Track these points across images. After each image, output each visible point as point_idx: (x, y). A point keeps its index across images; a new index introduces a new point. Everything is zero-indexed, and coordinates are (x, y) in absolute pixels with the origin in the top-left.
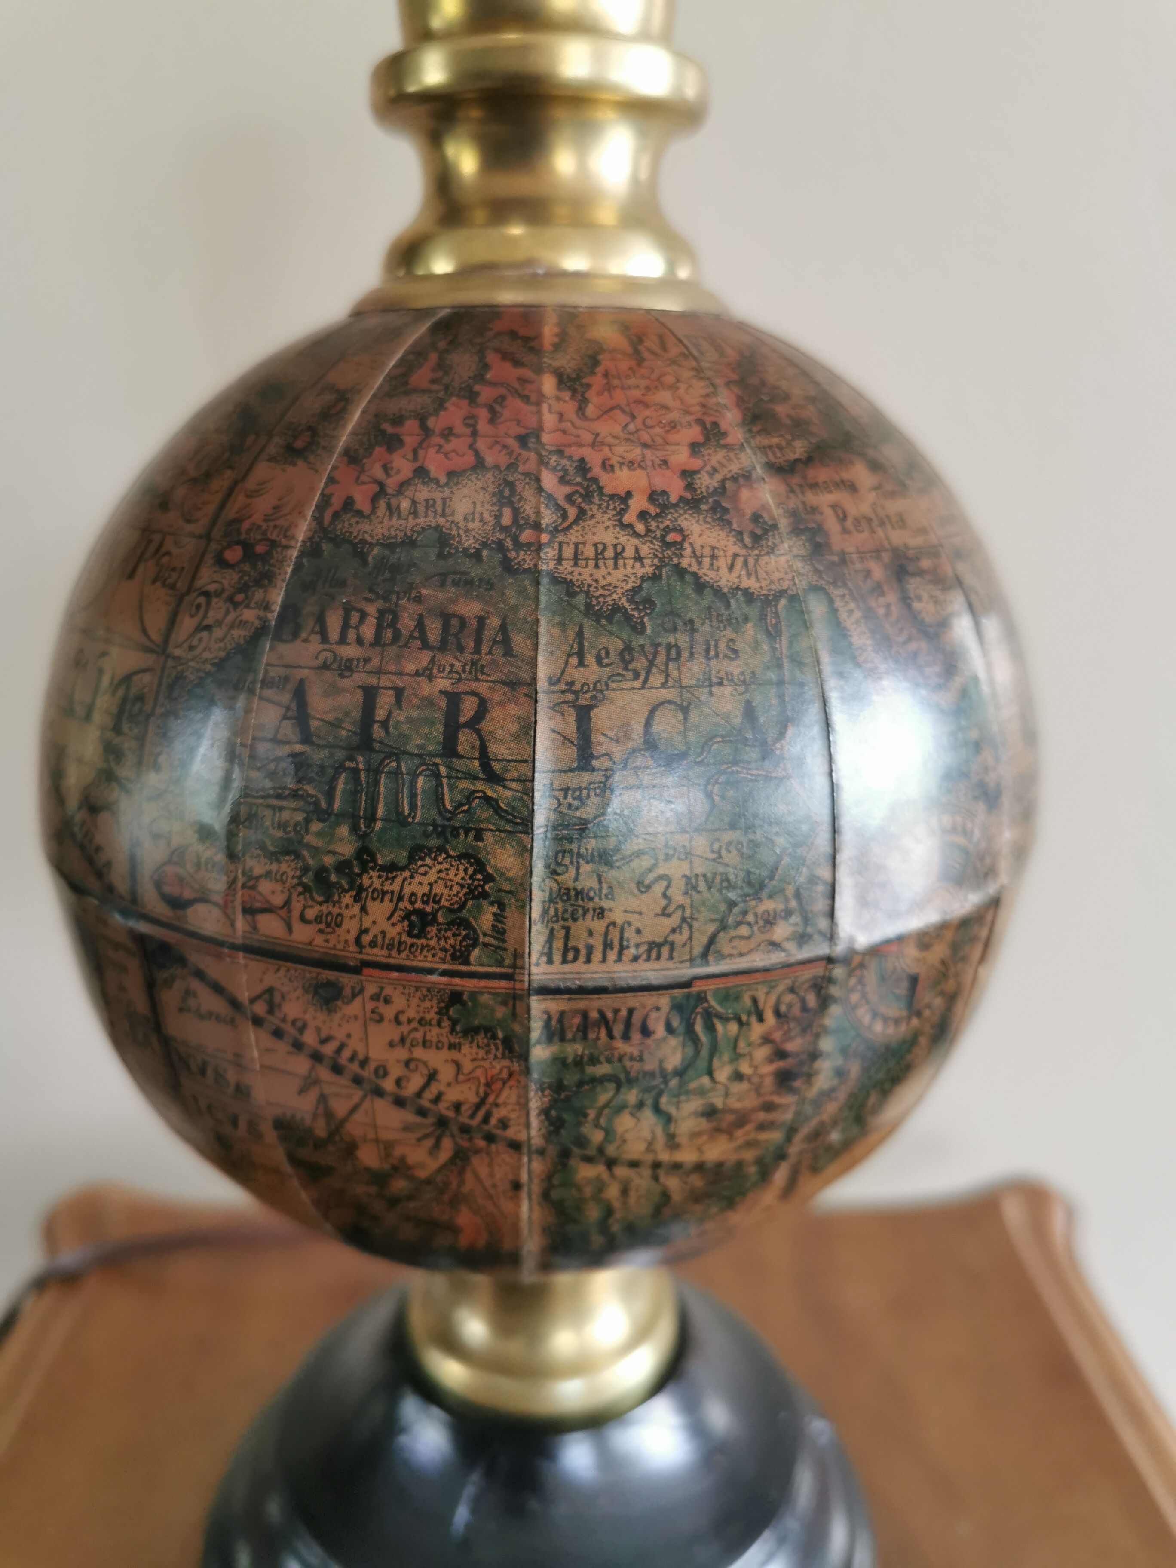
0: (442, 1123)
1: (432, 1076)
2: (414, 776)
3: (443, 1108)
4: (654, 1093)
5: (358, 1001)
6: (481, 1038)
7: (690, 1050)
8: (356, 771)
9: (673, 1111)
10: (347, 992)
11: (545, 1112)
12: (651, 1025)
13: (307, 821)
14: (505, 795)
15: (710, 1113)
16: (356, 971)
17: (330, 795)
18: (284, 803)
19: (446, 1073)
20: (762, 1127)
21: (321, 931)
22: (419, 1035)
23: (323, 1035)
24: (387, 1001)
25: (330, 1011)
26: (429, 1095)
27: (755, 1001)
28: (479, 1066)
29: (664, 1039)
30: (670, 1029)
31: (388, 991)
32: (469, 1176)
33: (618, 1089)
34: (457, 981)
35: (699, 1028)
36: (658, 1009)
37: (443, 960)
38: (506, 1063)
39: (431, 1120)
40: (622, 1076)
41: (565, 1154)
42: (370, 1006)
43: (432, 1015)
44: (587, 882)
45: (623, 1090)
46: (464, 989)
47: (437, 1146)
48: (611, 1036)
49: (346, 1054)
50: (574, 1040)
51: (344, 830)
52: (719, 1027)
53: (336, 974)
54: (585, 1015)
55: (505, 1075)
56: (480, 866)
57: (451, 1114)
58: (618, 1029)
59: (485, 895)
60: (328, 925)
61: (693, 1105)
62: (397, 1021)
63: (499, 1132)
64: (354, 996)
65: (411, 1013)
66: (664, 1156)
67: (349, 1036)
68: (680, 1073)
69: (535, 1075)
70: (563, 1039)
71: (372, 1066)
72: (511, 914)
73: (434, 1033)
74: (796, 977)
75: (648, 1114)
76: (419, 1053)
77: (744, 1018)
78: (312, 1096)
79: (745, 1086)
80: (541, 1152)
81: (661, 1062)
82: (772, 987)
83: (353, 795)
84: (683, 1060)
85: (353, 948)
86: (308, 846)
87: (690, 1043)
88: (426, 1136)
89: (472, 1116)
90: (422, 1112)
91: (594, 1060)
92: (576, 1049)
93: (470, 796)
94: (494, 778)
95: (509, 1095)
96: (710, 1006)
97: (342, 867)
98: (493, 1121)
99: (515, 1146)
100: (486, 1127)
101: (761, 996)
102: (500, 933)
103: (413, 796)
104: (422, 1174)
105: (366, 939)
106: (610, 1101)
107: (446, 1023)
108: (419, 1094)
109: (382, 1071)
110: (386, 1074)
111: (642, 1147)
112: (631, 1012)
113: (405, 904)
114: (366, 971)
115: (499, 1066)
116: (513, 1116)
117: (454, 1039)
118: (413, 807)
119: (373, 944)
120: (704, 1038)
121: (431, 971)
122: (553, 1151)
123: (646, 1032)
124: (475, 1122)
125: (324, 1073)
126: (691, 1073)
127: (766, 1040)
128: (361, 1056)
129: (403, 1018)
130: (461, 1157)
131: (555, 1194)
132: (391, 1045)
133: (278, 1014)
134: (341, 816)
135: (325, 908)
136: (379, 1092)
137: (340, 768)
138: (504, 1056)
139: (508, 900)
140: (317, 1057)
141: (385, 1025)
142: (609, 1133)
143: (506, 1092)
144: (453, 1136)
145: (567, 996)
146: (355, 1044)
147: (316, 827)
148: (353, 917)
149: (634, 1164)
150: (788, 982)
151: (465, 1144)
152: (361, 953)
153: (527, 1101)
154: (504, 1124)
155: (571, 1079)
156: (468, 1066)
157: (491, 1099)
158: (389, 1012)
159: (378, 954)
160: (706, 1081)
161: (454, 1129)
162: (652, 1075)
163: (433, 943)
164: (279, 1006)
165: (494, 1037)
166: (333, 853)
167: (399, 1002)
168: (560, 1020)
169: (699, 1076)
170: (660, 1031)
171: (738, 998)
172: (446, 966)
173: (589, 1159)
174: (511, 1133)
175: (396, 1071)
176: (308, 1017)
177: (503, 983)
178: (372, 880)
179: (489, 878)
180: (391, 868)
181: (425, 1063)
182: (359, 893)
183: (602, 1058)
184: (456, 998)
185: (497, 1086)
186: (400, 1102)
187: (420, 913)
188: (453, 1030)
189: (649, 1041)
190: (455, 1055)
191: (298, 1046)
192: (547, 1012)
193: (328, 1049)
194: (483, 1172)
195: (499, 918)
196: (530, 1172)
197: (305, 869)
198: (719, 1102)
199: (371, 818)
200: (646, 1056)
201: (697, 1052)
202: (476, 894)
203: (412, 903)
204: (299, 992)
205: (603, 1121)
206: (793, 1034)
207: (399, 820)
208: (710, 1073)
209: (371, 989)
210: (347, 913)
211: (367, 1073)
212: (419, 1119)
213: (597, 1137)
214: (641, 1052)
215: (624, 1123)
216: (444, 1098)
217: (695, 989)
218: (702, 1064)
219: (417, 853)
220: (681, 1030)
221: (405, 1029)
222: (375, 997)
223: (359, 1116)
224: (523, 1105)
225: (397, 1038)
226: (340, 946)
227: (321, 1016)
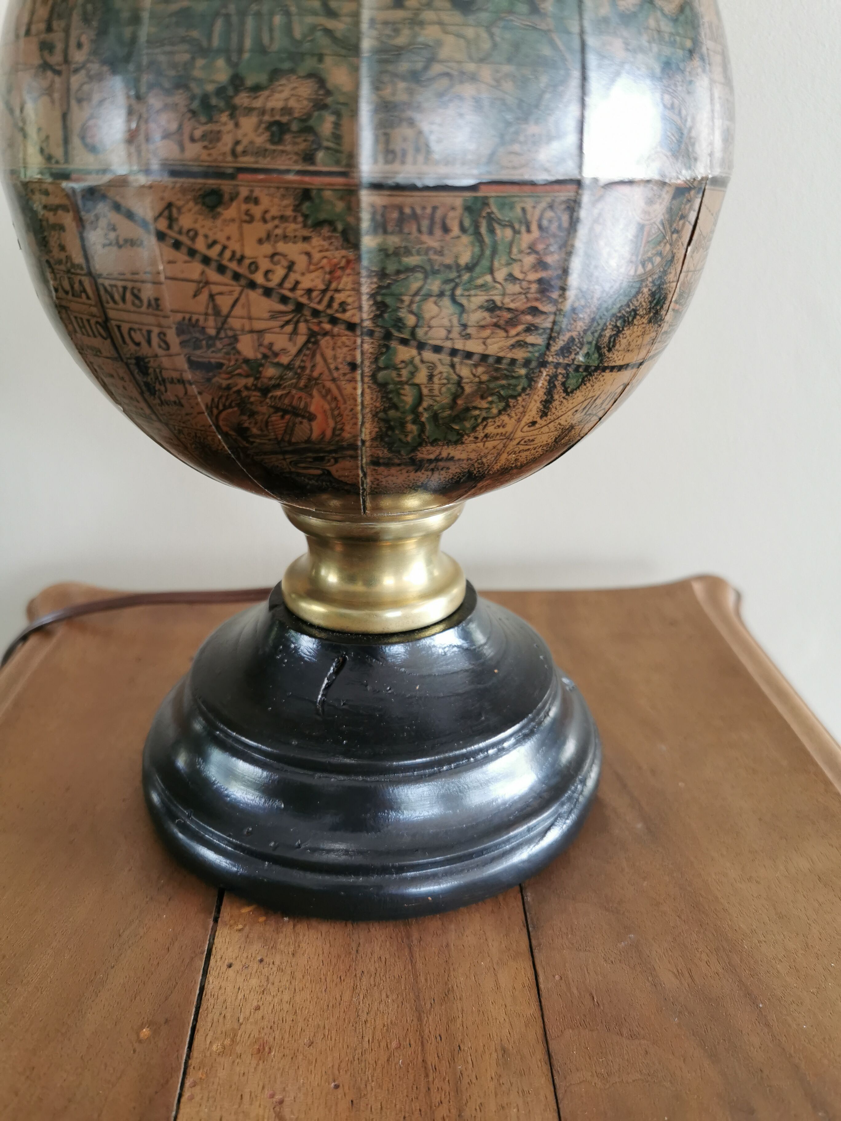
0: (299, 307)
1: (291, 267)
2: (272, 14)
3: (299, 295)
4: (452, 285)
5: (234, 204)
6: (325, 231)
7: (477, 250)
8: (227, 16)
9: (464, 301)
10: (226, 197)
11: (373, 296)
12: (448, 222)
13: (193, 59)
14: (339, 26)
15: (492, 307)
16: (232, 177)
17: (209, 37)
18: (176, 48)
19: (301, 262)
20: (530, 329)
21: (205, 147)
22: (279, 231)
23: (210, 241)
24: (256, 201)
25: (215, 217)
26: (288, 284)
27: (524, 210)
28: (325, 257)
29: (458, 237)
30: (463, 229)
31: (257, 192)
32: (318, 358)
33: (426, 278)
34: (307, 179)
35: (483, 230)
36: (453, 208)
37: (296, 162)
38: (344, 252)
39: (290, 307)
40: (428, 268)
41: (388, 336)
42: (244, 207)
43: (289, 212)
44: (402, 97)
45: (429, 281)
46: (313, 187)
47: (295, 332)
48: (420, 231)
49: (228, 254)
50: (392, 233)
51: (221, 63)
52: (499, 231)
53: (219, 182)
54: (400, 208)
55: (343, 263)
56: (321, 82)
57: (304, 300)
58: (425, 224)
59: (325, 107)
60: (211, 142)
61: (479, 299)
62: (265, 221)
63: (338, 315)
64: (232, 199)
65: (274, 211)
66: (459, 345)
67: (229, 238)
68: (470, 268)
69: (365, 263)
70: (385, 232)
71: (247, 262)
72: (345, 121)
73: (292, 228)
74: (555, 197)
75: (446, 302)
76: (281, 247)
77: (517, 226)
78: (204, 297)
79: (516, 288)
80: (371, 333)
81: (457, 257)
82: (537, 203)
83: (226, 35)
84: (473, 257)
85: (230, 158)
86: (195, 79)
87: (477, 244)
88: (287, 323)
89: (320, 302)
90: (284, 300)
91: (408, 252)
92: (394, 241)
93: (313, 29)
94: (331, 13)
95: (346, 281)
96: (492, 213)
97: (220, 91)
98: (336, 305)
99: (351, 327)
100: (329, 311)
101: (529, 207)
102: (337, 137)
103: (271, 30)
104: (285, 360)
105: (240, 149)
106: (420, 289)
107: (300, 219)
108: (281, 285)
109: (254, 266)
110: (257, 268)
111: (443, 333)
112: (435, 208)
113: (267, 118)
114: (241, 176)
115: (338, 255)
116: (350, 300)
117: (306, 233)
118: (272, 38)
119: (244, 153)
120: (487, 239)
121: (288, 171)
122: (379, 332)
123: (446, 230)
124: (320, 307)
125: (213, 275)
126: (478, 269)
127: (532, 249)
128: (238, 255)
129: (268, 216)
130: (313, 338)
131: (381, 375)
132: (260, 241)
133: (176, 228)
134: (219, 51)
135: (208, 127)
136: (252, 285)
137: (217, 14)
138: (343, 248)
139: (344, 110)
140: (206, 260)
141: (255, 224)
142: (418, 316)
143: (345, 279)
144: (306, 321)
145: (388, 193)
146: (234, 245)
147: (200, 62)
148: (228, 132)
149: (437, 349)
150: (549, 200)
151: (316, 328)
152: (235, 162)
153: (359, 284)
154: (343, 307)
155: (391, 267)
156: (317, 256)
157: (333, 286)
158: (257, 211)
159: (247, 161)
160: (488, 278)
161: (307, 312)
162: (449, 267)
163: (289, 148)
164: (177, 220)
165: (335, 230)
166: (213, 82)
167: (265, 202)
168: (383, 215)
169: (483, 274)
170: (456, 230)
171: (512, 207)
172: (298, 167)
173: (404, 342)
174: (347, 316)
175: (264, 264)
176: (197, 226)
177: (340, 180)
178: (242, 99)
179: (329, 93)
180: (256, 89)
181: (285, 256)
182: (233, 111)
183: (414, 251)
184: (306, 195)
185: (339, 273)
186: (268, 292)
187: (278, 123)
188: (305, 226)
189: (448, 238)
190: (305, 246)
191: (192, 253)
192: (373, 206)
193: (213, 253)
194: (329, 353)
195: (337, 125)
196: (362, 353)
197: (193, 98)
198: (498, 299)
199: (240, 51)
200: (446, 252)
201: (482, 251)
202: (320, 106)
203: (272, 116)
204: (191, 204)
205: (414, 307)
206: (552, 249)
207: (261, 50)
208: (491, 271)
209: (244, 192)
210: (224, 129)
211: (242, 270)
212: (282, 307)
213: (411, 320)
214: (442, 247)
215: (430, 308)
216: (300, 286)
217: (479, 194)
218: (485, 263)
219: (275, 74)
220: (471, 230)
221: (270, 226)
222: (248, 199)
223: (238, 311)
224: (357, 290)
225: (263, 235)
226: (220, 158)
227: (209, 223)
